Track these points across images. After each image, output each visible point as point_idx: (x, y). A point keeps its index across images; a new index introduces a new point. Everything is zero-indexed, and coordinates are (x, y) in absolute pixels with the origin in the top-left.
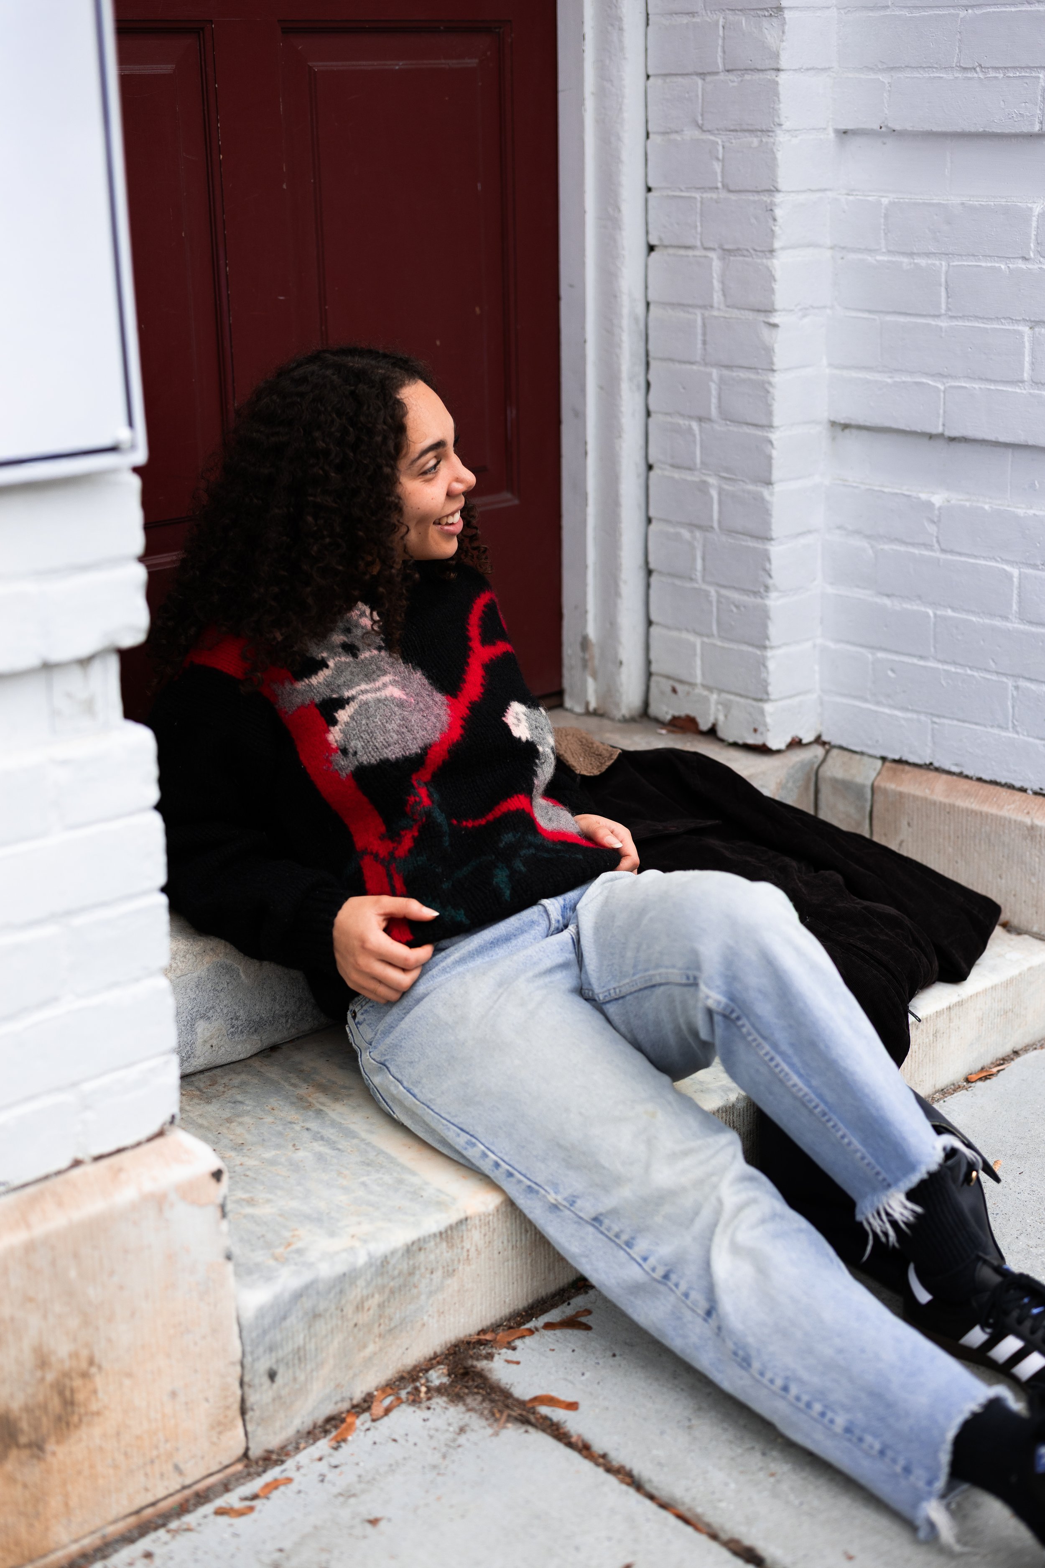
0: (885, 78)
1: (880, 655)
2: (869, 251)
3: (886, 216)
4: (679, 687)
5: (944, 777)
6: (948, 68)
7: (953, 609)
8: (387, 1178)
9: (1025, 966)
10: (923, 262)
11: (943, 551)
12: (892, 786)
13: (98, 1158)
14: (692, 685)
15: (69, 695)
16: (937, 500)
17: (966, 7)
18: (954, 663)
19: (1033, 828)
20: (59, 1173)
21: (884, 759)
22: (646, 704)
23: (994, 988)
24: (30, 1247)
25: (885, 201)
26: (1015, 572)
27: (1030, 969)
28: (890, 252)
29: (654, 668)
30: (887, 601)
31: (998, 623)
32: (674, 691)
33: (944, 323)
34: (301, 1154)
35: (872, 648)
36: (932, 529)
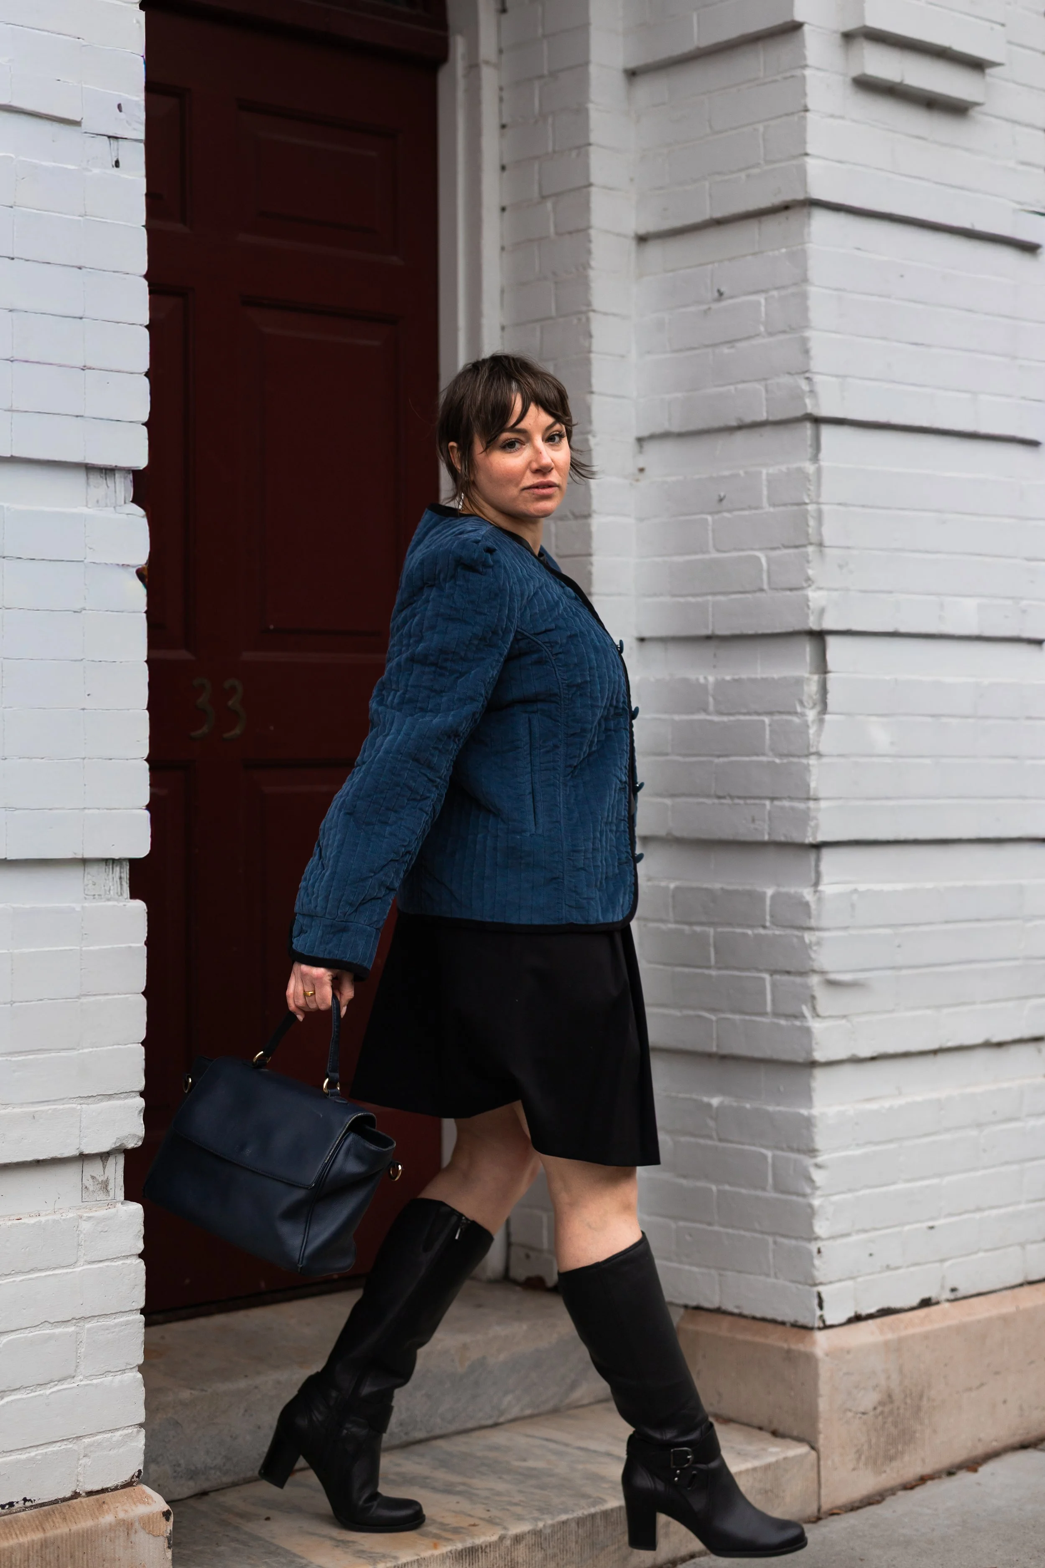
0: (668, 801)
1: (682, 1224)
2: (662, 921)
3: (673, 897)
4: (532, 1254)
5: (730, 1318)
6: (708, 796)
7: (730, 1184)
8: (283, 1560)
9: (781, 1456)
10: (698, 929)
11: (720, 1140)
12: (690, 1327)
13: (90, 1494)
14: (540, 1251)
15: (93, 1177)
16: (715, 1101)
17: (719, 756)
18: (733, 1227)
19: (789, 1351)
20: (64, 1500)
21: (686, 1307)
22: (507, 1269)
23: (755, 1469)
24: (44, 1544)
25: (672, 886)
26: (769, 1154)
27: (785, 1459)
28: (677, 922)
29: (513, 1239)
30: (684, 1182)
31: (760, 1193)
32: (528, 1256)
33: (713, 973)
34: (222, 1548)
35: (675, 1218)
36: (711, 1123)
